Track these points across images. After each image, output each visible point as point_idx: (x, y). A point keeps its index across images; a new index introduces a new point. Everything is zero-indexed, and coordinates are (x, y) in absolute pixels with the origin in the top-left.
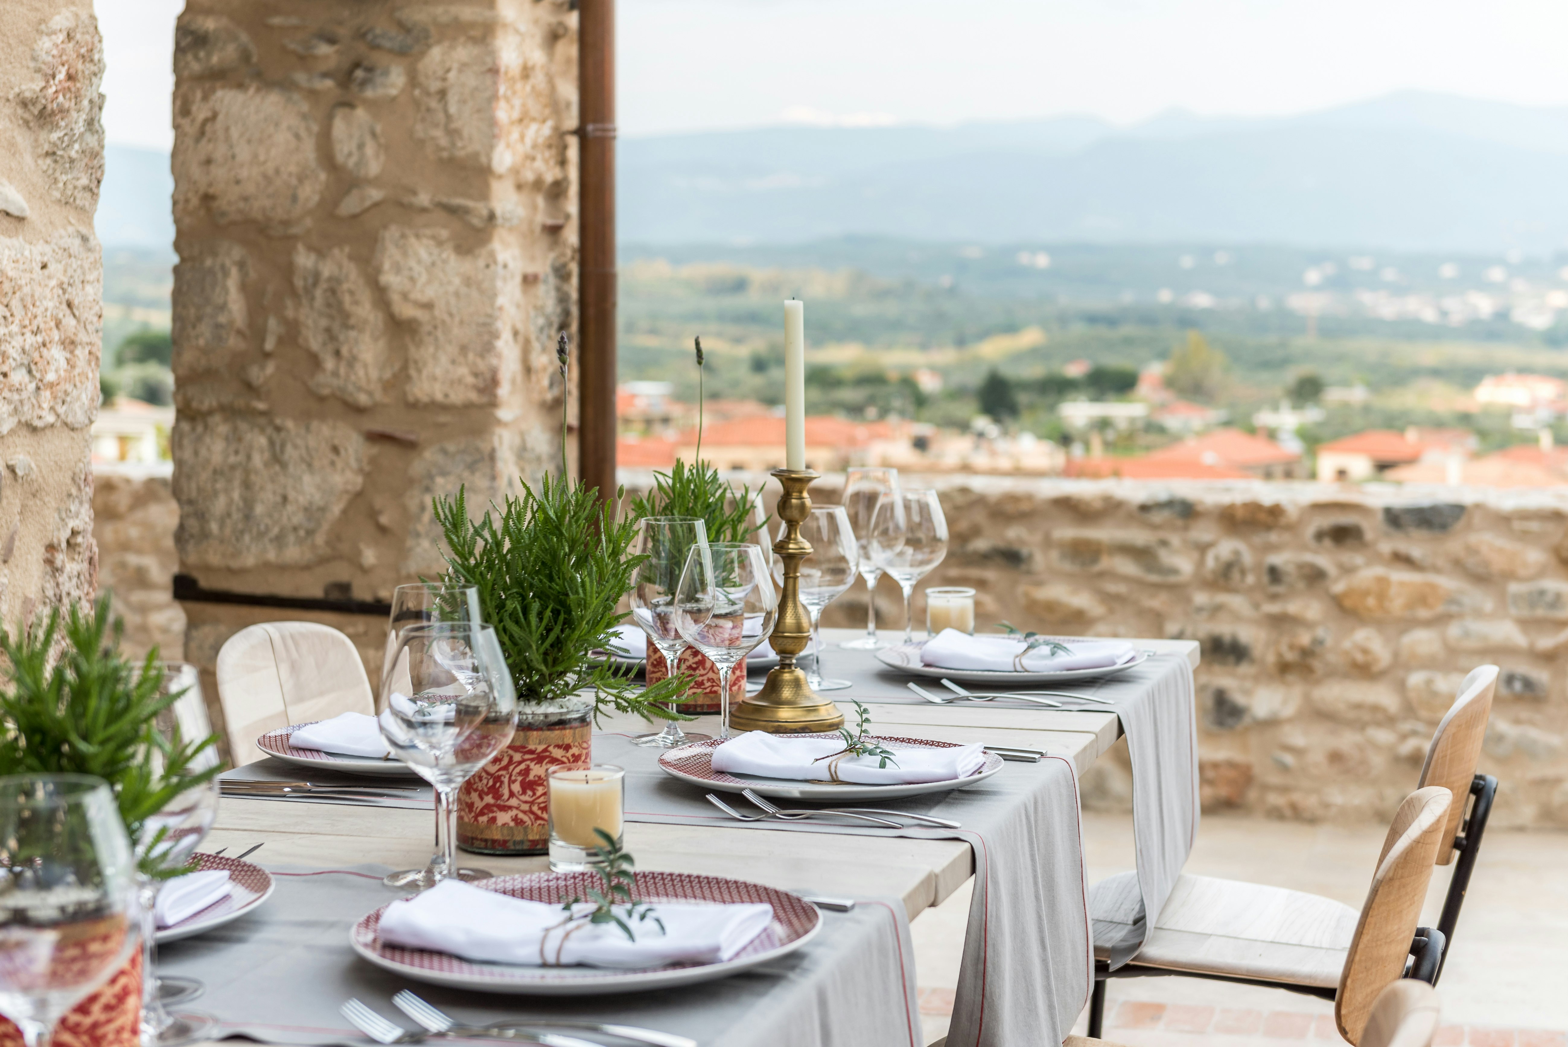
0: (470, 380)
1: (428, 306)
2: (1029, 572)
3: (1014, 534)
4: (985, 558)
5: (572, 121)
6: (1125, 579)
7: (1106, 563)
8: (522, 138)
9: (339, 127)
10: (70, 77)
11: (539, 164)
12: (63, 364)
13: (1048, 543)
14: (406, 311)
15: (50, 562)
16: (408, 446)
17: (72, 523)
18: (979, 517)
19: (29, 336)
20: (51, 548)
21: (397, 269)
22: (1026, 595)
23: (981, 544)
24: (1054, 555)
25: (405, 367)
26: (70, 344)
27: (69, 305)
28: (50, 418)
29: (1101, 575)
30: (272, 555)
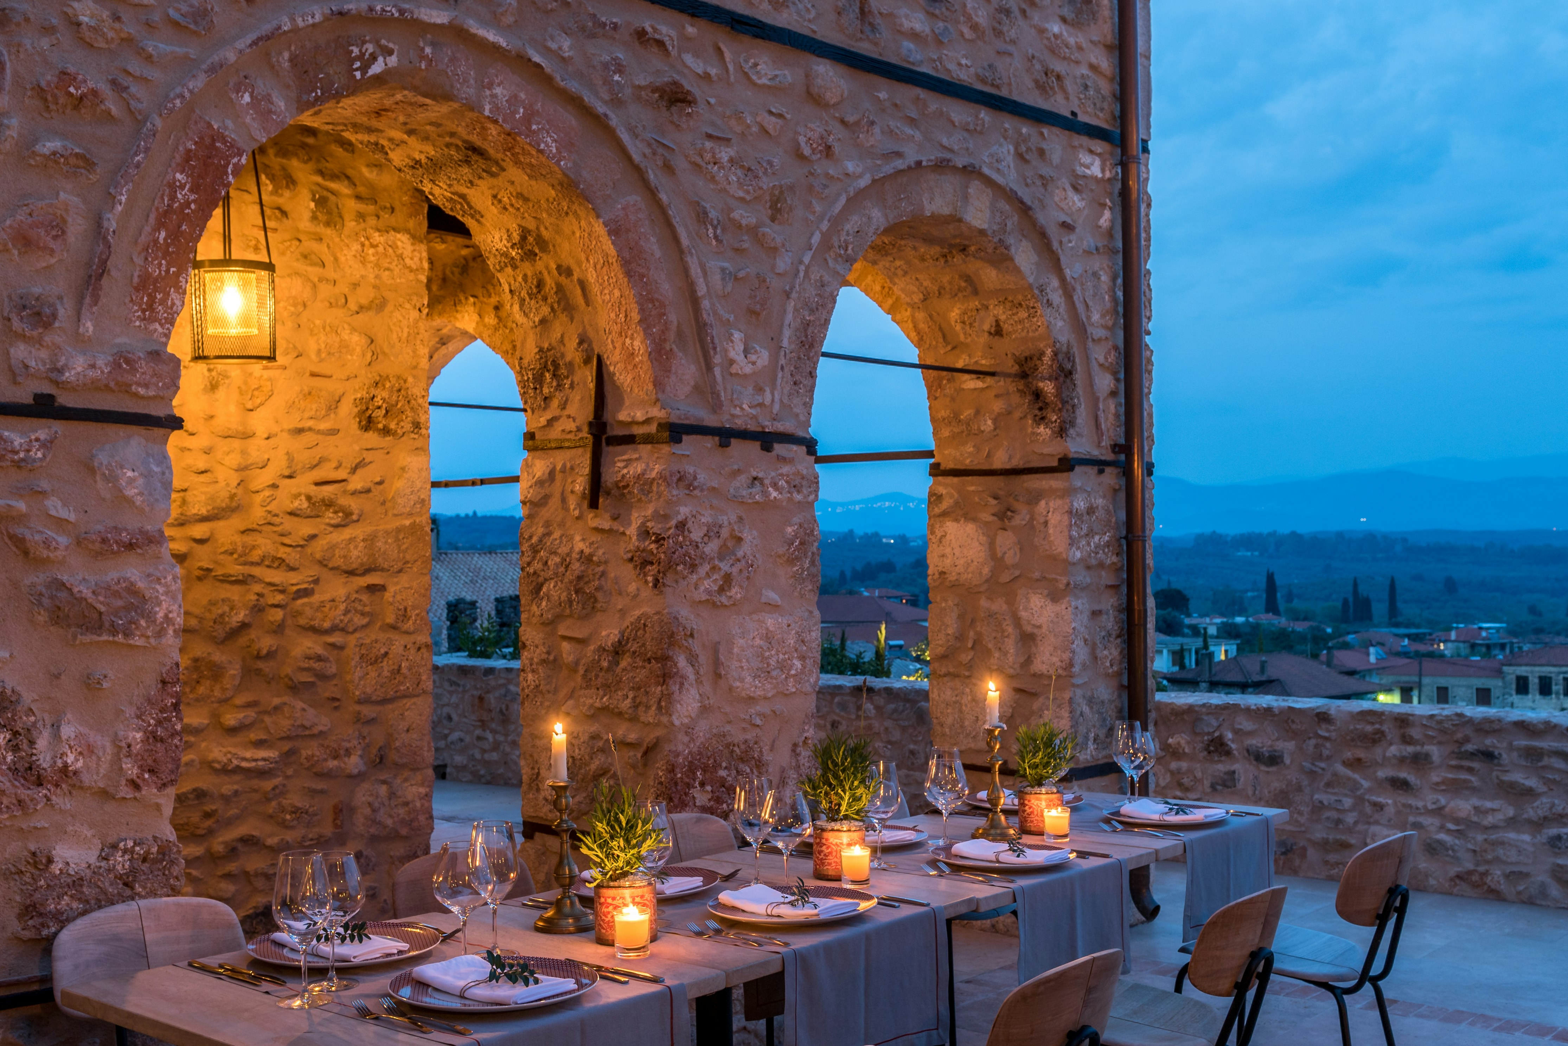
0: (1059, 664)
1: (1040, 627)
2: (1500, 765)
3: (1489, 742)
4: (1472, 755)
5: (1124, 533)
6: (1559, 771)
7: (1546, 761)
8: (1089, 544)
9: (999, 540)
10: (801, 543)
11: (1101, 555)
12: (799, 666)
13: (1511, 748)
14: (1028, 629)
15: (794, 751)
16: (1034, 695)
17: (806, 735)
18: (1468, 731)
19: (781, 656)
20: (795, 745)
21: (1026, 609)
22: (1498, 777)
23: (1470, 747)
24: (1515, 754)
25: (1029, 657)
26: (802, 658)
27: (803, 641)
28: (794, 690)
29: (1544, 767)
30: (972, 745)
